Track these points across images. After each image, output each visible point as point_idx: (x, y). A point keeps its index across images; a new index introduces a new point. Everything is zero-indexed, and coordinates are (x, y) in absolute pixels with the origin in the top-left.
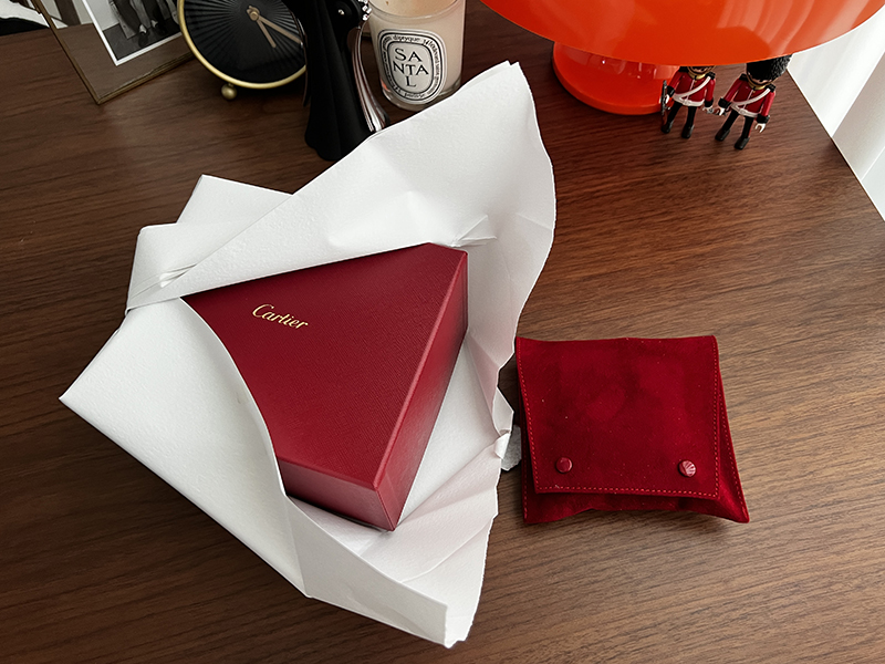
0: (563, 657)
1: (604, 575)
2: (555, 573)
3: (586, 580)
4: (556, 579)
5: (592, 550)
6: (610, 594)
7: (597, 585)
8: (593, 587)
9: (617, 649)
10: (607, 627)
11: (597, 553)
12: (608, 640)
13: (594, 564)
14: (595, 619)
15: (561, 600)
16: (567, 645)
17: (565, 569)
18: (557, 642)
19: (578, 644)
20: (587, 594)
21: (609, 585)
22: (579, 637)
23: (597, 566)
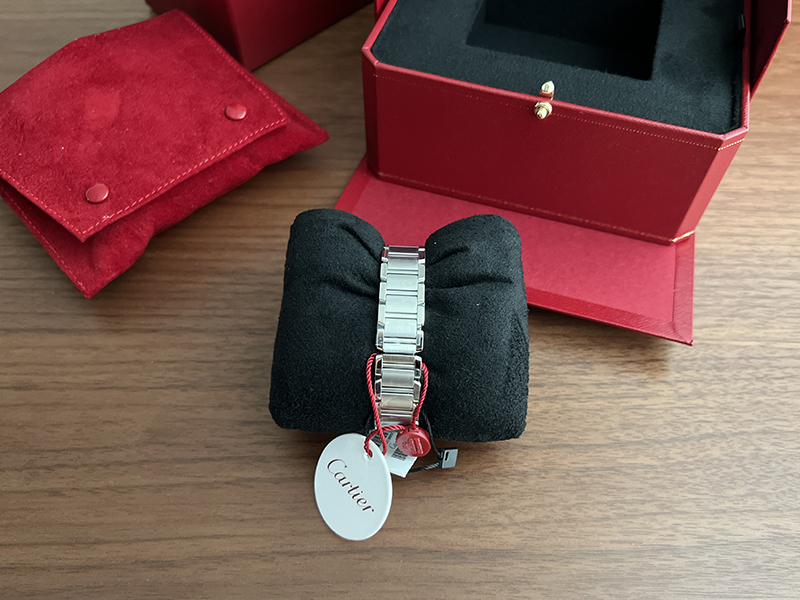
0: (713, 362)
1: (778, 293)
2: (715, 277)
3: (753, 293)
4: (715, 282)
5: (766, 266)
6: (783, 313)
7: (769, 301)
8: (761, 301)
9: (787, 370)
10: (776, 346)
11: (772, 270)
12: (776, 359)
13: (766, 280)
14: (760, 333)
15: (718, 304)
16: (720, 351)
17: (727, 276)
18: (708, 345)
19: (735, 354)
20: (754, 307)
21: (785, 304)
22: (738, 347)
23: (772, 283)
